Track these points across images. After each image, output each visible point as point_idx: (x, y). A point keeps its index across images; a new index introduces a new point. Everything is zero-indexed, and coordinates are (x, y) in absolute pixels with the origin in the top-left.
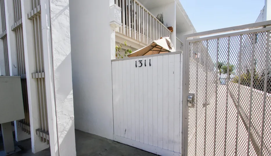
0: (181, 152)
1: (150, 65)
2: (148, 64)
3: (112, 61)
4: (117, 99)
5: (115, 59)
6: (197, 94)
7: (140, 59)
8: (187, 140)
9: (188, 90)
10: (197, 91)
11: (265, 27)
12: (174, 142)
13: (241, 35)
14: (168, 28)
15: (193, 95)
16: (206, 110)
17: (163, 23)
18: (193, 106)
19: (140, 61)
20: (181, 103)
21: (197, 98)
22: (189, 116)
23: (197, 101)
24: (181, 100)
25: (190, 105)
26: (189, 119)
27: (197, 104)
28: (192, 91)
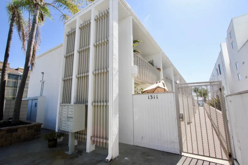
0: (179, 148)
1: (157, 98)
2: (156, 97)
3: (133, 95)
4: (136, 118)
5: (134, 94)
6: (184, 114)
7: (151, 95)
8: (182, 141)
9: (179, 112)
10: (184, 112)
11: (211, 83)
12: (174, 142)
13: (201, 86)
14: (158, 69)
15: (182, 114)
16: (190, 126)
17: (153, 65)
18: (183, 120)
19: (151, 96)
20: (176, 119)
21: (184, 116)
22: (181, 126)
23: (184, 117)
24: (176, 117)
25: (181, 120)
26: (181, 128)
27: (185, 119)
28: (181, 112)
